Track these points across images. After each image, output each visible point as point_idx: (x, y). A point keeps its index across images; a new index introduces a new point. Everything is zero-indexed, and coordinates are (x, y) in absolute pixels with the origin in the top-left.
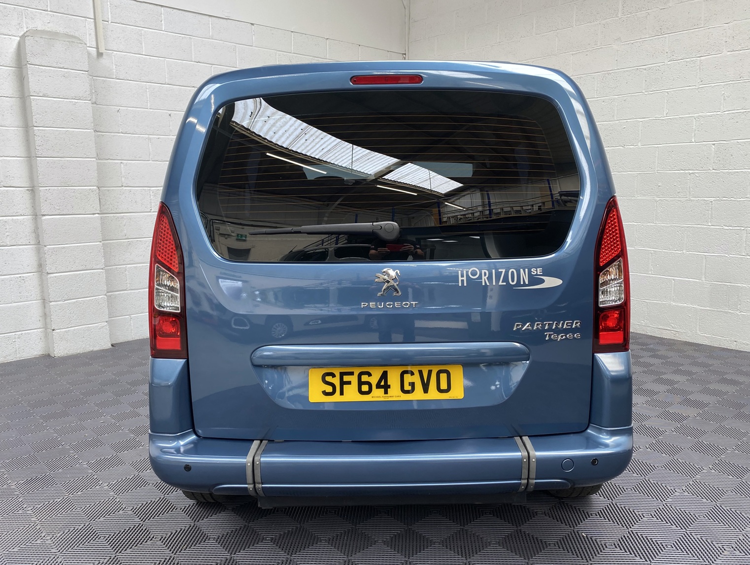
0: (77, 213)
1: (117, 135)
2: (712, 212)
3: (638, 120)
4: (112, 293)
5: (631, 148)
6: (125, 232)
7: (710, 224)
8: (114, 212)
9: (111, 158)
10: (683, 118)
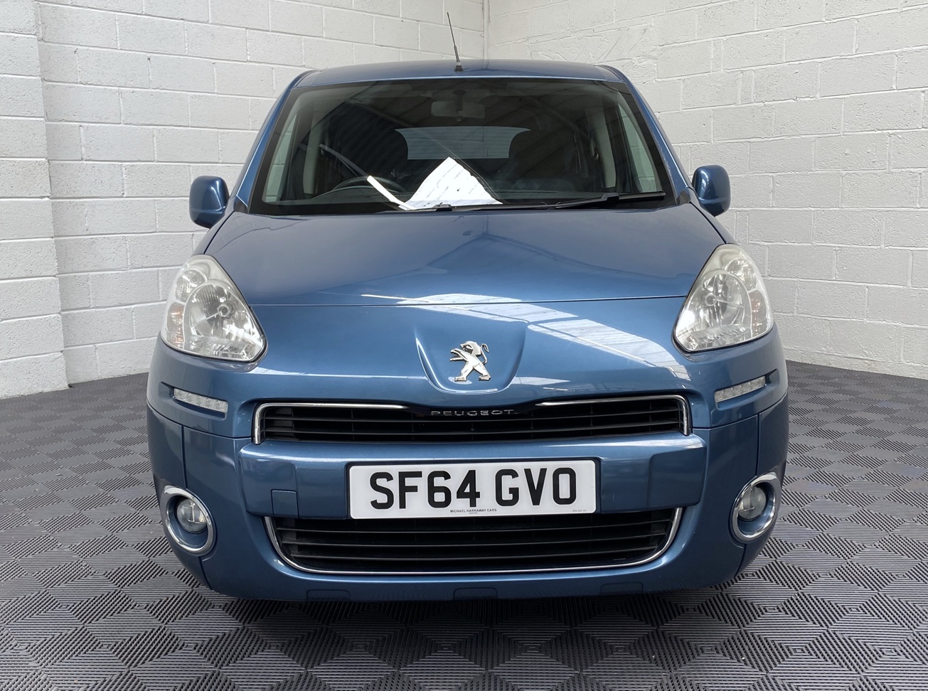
0: (18, 195)
1: (74, 87)
2: (921, 189)
3: (816, 60)
4: (69, 312)
5: (805, 102)
6: (87, 225)
7: (918, 206)
8: (70, 196)
9: (66, 119)
10: (879, 55)
